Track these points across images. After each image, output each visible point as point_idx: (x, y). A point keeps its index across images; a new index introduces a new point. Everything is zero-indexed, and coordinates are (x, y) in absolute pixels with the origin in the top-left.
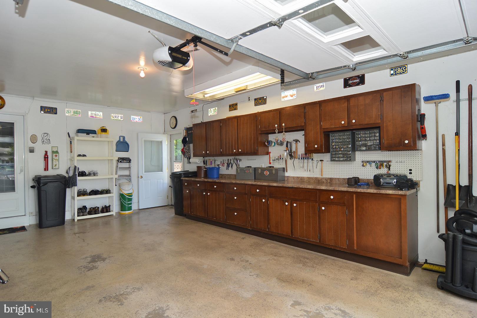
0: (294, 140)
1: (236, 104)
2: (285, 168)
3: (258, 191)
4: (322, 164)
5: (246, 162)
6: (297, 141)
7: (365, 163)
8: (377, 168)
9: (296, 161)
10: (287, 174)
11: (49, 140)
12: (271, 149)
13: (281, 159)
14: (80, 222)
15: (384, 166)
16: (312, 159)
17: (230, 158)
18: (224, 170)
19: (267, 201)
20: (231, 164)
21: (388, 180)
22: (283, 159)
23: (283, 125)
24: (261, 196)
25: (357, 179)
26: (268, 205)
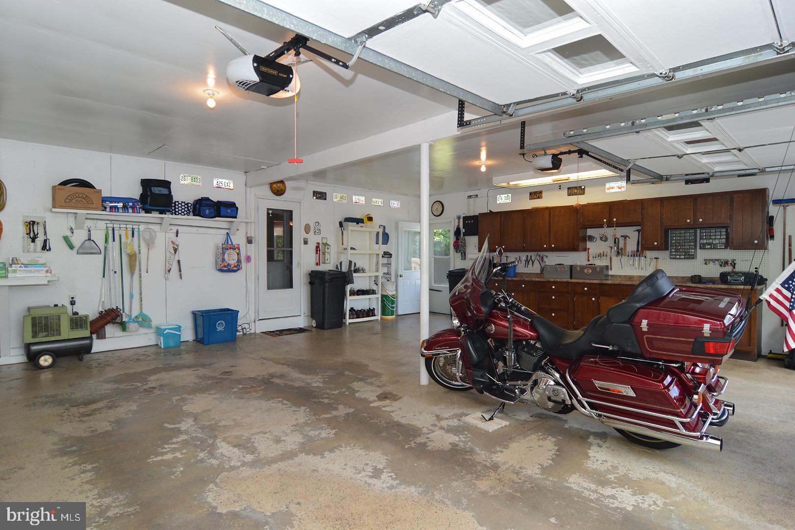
0: (622, 236)
1: (541, 192)
2: (610, 267)
3: (586, 289)
4: (657, 262)
5: (553, 259)
6: (625, 237)
7: (706, 262)
8: (721, 266)
9: (624, 259)
10: (611, 273)
11: (320, 230)
12: (589, 244)
13: (605, 256)
14: (352, 326)
15: (729, 264)
16: (645, 257)
17: (529, 254)
18: (521, 269)
19: (598, 300)
20: (532, 260)
21: (736, 277)
22: (606, 256)
23: (615, 220)
24: (589, 294)
25: (697, 277)
26: (599, 304)
